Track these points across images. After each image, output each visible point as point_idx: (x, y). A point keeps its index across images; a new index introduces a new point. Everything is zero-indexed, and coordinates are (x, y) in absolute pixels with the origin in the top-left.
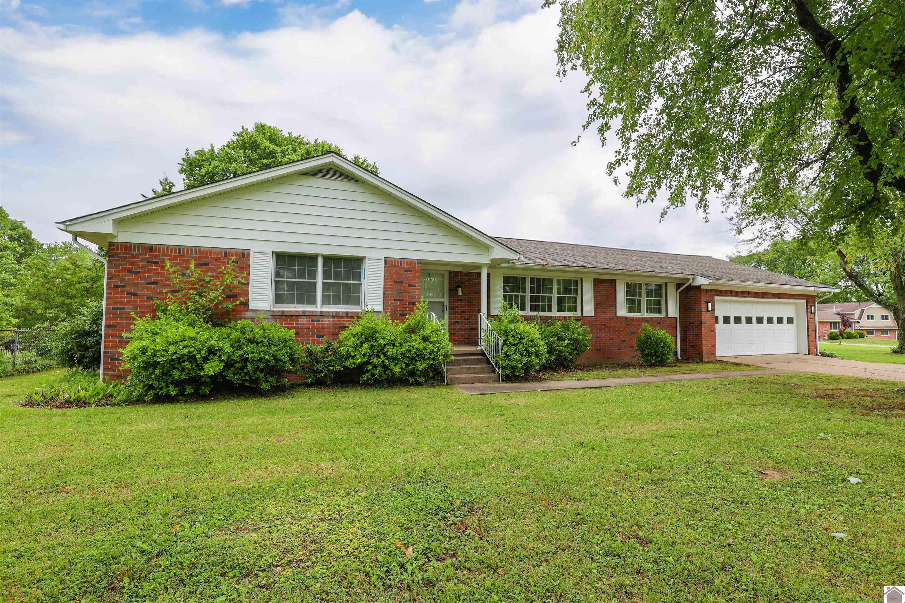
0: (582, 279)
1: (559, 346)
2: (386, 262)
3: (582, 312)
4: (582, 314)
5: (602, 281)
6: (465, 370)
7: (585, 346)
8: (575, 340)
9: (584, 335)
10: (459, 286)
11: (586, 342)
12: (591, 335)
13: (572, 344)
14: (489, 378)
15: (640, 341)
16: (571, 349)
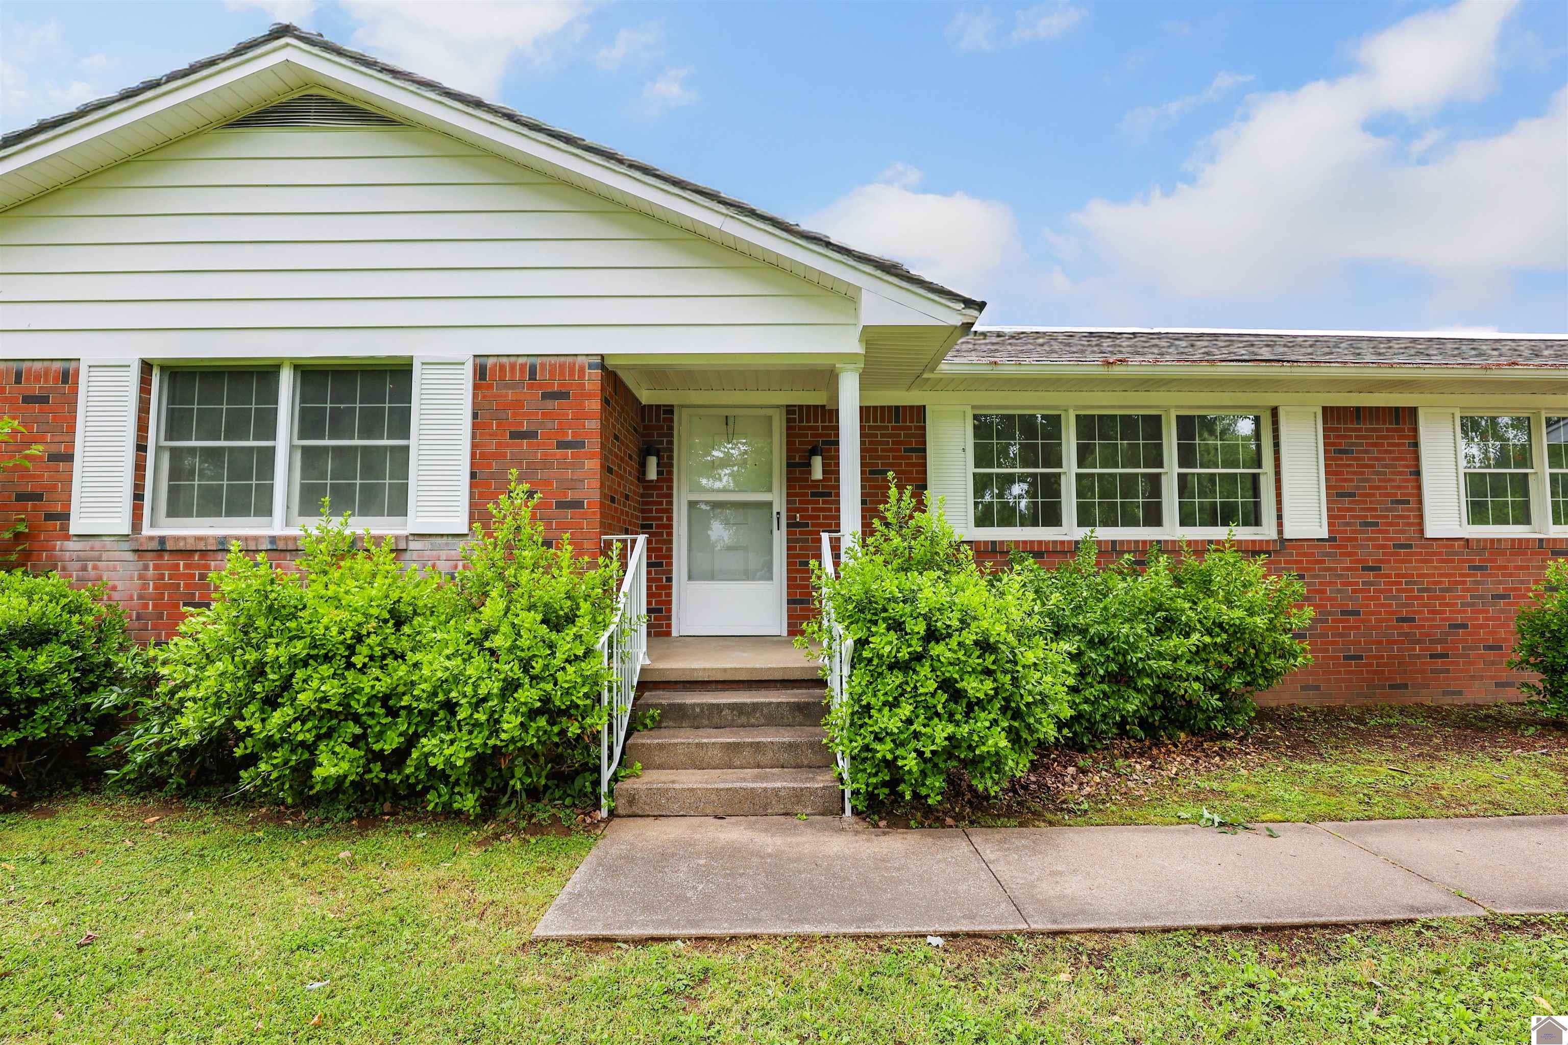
0: (1274, 412)
1: (1161, 656)
2: (481, 372)
3: (1280, 524)
4: (1280, 532)
5: (1358, 413)
6: (718, 753)
7: (1285, 654)
8: (1237, 632)
9: (1277, 609)
10: (814, 452)
11: (1286, 638)
12: (1309, 612)
13: (1226, 648)
14: (798, 796)
15: (1541, 630)
16: (1219, 665)
